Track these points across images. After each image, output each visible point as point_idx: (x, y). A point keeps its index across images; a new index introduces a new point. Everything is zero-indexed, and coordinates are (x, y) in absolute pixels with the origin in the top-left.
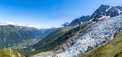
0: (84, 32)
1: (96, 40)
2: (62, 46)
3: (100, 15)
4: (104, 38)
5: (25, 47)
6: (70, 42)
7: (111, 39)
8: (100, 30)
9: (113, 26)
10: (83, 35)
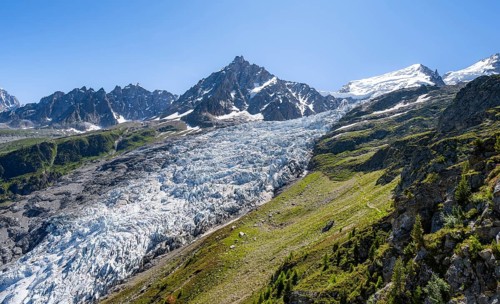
0: (130, 168)
3: (222, 103)
4: (230, 197)
7: (262, 203)
9: (272, 153)
10: (120, 179)
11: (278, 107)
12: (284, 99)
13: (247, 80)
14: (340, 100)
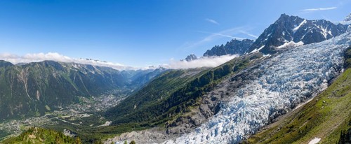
0: (244, 79)
1: (287, 93)
2: (187, 115)
3: (279, 39)
4: (304, 88)
5: (86, 115)
6: (208, 103)
7: (323, 89)
8: (289, 71)
9: (321, 61)
10: (241, 84)
11: (311, 36)
12: (313, 30)
13: (290, 25)
14: (347, 26)
